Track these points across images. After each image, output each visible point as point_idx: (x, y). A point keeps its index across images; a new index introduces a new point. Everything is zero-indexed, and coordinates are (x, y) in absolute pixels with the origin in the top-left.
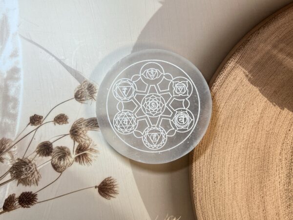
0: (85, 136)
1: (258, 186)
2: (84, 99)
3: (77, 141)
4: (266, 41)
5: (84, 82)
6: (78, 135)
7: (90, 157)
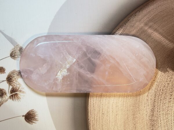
0: (17, 82)
1: (132, 117)
2: (16, 57)
3: (11, 85)
4: (140, 20)
5: (17, 46)
6: (12, 81)
7: (19, 96)
